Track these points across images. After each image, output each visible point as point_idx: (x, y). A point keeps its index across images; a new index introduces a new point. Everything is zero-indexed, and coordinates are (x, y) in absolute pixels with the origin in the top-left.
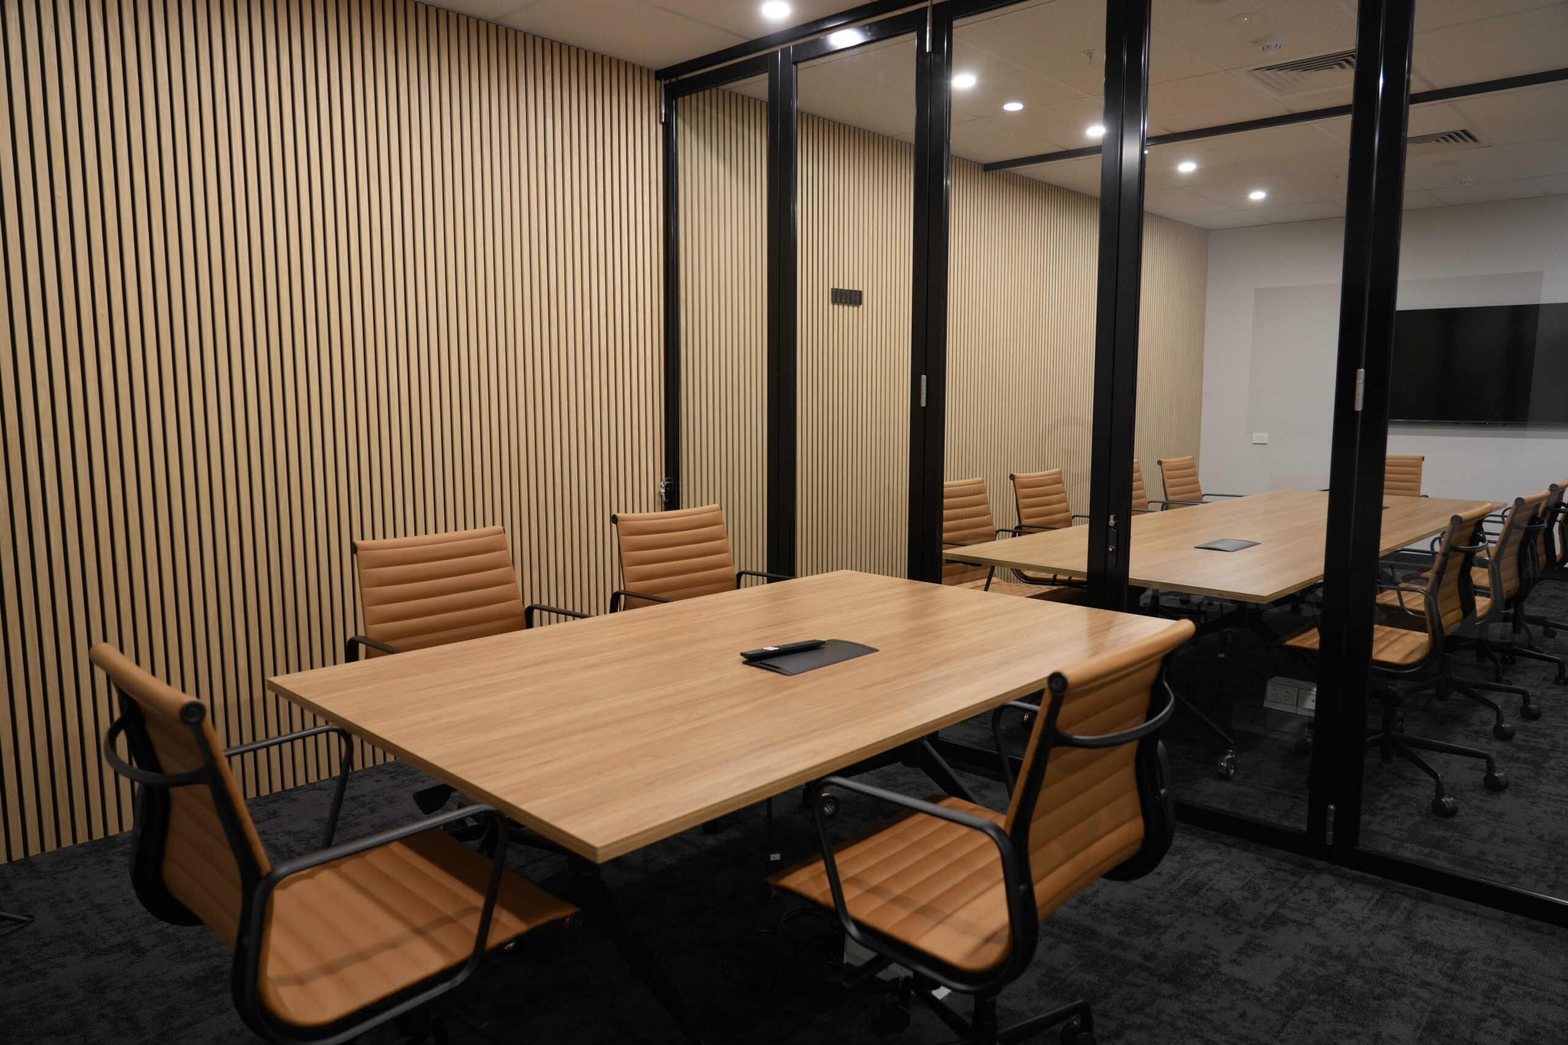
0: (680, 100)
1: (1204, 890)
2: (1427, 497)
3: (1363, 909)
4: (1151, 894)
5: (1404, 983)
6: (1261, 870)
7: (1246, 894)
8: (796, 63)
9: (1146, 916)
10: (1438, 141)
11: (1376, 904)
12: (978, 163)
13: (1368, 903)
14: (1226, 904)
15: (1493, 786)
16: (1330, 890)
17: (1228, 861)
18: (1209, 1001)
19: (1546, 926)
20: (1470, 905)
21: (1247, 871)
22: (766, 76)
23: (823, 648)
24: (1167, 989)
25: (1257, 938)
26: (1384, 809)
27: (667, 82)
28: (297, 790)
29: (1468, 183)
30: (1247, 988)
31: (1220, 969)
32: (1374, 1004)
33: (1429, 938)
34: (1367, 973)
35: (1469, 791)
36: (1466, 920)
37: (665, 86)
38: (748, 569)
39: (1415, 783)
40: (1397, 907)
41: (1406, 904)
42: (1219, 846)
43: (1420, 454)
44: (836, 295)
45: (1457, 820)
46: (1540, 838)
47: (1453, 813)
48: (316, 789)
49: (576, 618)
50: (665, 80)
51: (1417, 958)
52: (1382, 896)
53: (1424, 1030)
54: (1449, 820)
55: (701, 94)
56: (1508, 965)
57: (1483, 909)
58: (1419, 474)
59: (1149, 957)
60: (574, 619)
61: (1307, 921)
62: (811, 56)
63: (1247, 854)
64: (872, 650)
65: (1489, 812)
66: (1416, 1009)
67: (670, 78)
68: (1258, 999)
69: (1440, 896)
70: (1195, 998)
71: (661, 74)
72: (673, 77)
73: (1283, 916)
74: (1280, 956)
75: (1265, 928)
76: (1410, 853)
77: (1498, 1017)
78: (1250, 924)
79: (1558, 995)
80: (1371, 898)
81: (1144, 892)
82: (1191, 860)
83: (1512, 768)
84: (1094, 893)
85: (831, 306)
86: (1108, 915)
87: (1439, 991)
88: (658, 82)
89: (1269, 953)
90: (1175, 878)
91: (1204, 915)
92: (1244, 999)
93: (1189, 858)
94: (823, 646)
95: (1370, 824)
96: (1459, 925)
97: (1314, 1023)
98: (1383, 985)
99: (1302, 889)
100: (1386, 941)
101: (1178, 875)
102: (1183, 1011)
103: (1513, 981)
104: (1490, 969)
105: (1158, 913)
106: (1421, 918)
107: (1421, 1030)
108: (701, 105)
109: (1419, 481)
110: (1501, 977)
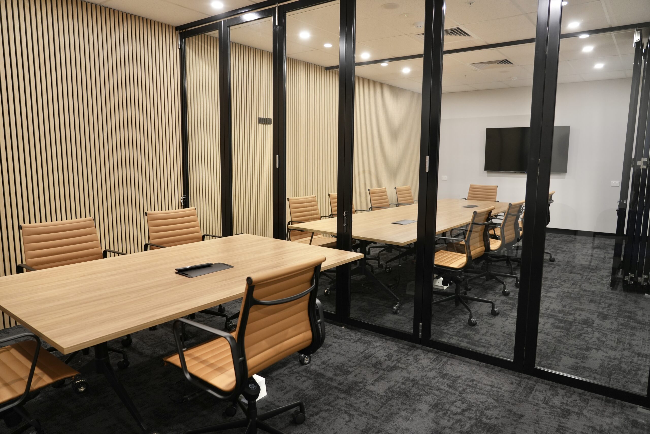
0: (187, 39)
1: (371, 357)
2: (498, 201)
3: (428, 362)
4: (350, 359)
5: (432, 390)
6: (396, 348)
7: (387, 358)
8: (229, 26)
9: (345, 368)
10: (498, 63)
11: (434, 360)
12: (323, 67)
13: (431, 360)
14: (378, 362)
15: (494, 314)
16: (419, 356)
17: (384, 346)
18: (357, 400)
19: (492, 366)
20: (468, 360)
21: (390, 349)
22: (217, 31)
23: (212, 266)
24: (342, 396)
25: (384, 375)
26: (451, 323)
27: (181, 31)
28: (11, 328)
29: (514, 80)
30: (373, 394)
31: (366, 387)
32: (418, 398)
33: (448, 372)
34: (420, 386)
35: (485, 316)
36: (464, 365)
37: (180, 33)
38: (208, 233)
39: (467, 313)
40: (441, 361)
41: (445, 360)
42: (384, 340)
43: (497, 185)
44: (260, 120)
45: (476, 327)
46: (504, 333)
47: (475, 324)
48: (20, 328)
49: (120, 255)
50: (180, 30)
51: (441, 380)
52: (437, 357)
53: (432, 407)
54: (473, 327)
55: (197, 36)
56: (473, 381)
57: (472, 361)
58: (496, 192)
59: (340, 384)
60: (119, 255)
61: (405, 368)
62: (234, 24)
63: (393, 343)
64: (231, 267)
65: (489, 324)
66: (432, 399)
67: (182, 30)
68: (376, 398)
69: (458, 356)
70: (352, 398)
71: (178, 28)
72: (184, 29)
73: (397, 366)
74: (390, 381)
75: (388, 371)
76: (454, 341)
77: (461, 401)
78: (384, 370)
79: (486, 391)
80: (433, 358)
81: (348, 359)
82: (370, 346)
83: (504, 306)
84: (329, 360)
85: (258, 124)
86: (331, 368)
87: (444, 392)
88: (177, 31)
89: (386, 380)
90: (362, 353)
91: (368, 367)
92: (370, 398)
93: (370, 345)
94: (212, 265)
95: (443, 329)
96: (461, 367)
97: (392, 406)
98: (424, 390)
99: (408, 356)
100: (431, 374)
101: (364, 352)
102: (345, 404)
103: (471, 387)
104: (466, 383)
105: (350, 367)
106: (448, 365)
107: (431, 406)
108: (197, 41)
109: (496, 195)
110: (469, 386)
